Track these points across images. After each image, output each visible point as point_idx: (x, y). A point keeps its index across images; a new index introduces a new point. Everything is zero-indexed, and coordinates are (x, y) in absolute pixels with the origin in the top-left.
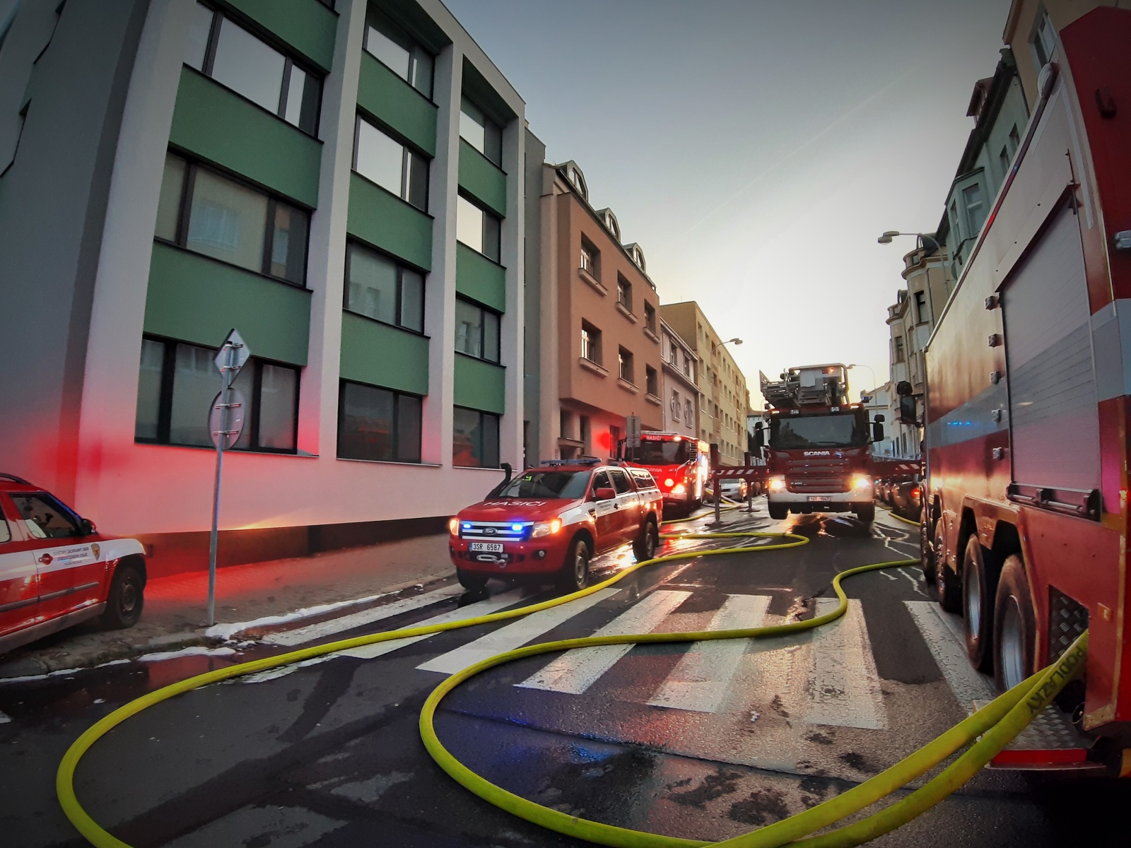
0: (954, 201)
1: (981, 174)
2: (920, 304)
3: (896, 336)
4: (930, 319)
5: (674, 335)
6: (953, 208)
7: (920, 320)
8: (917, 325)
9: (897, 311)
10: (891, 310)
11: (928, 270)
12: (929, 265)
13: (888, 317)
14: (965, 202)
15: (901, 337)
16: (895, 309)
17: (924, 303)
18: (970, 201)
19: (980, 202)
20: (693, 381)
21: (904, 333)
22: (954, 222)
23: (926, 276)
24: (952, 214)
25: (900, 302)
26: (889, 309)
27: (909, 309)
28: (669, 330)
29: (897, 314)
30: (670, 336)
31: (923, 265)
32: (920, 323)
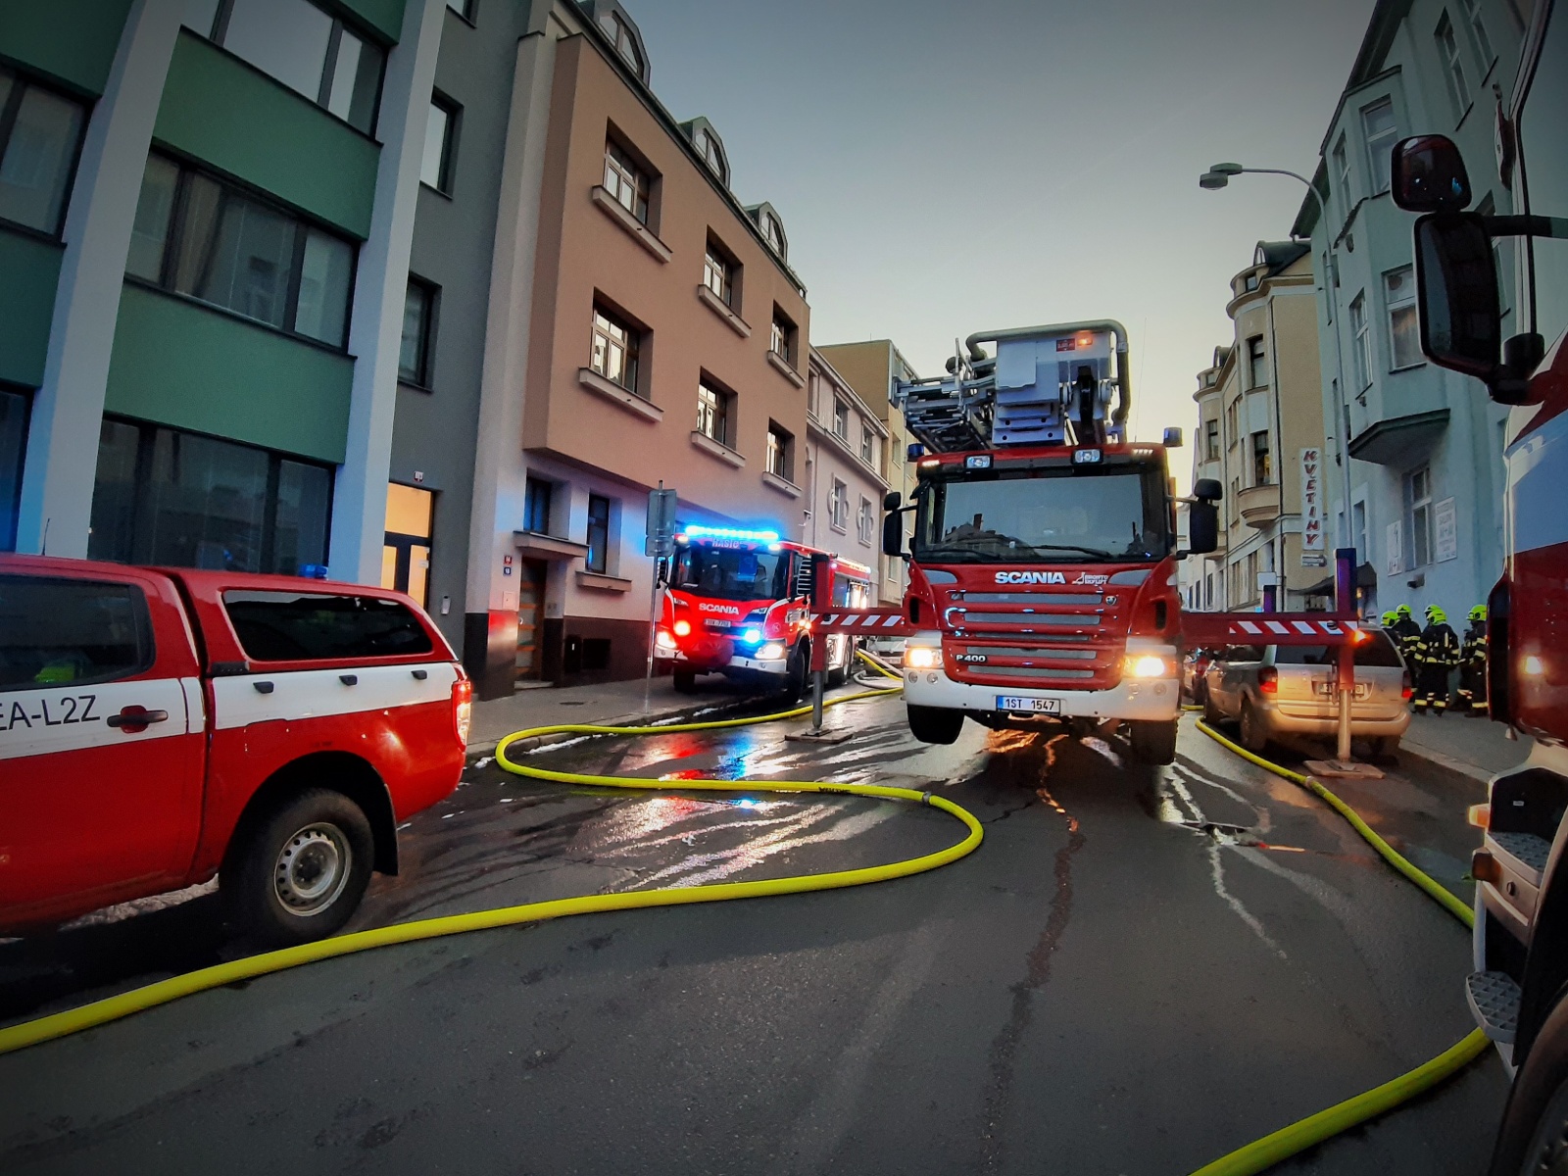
0: (1343, 134)
1: (1394, 78)
2: (1255, 357)
3: (1209, 419)
4: (1271, 382)
5: (841, 384)
6: (1339, 151)
7: (1254, 384)
8: (1248, 392)
9: (1213, 379)
10: (1203, 378)
11: (1271, 301)
12: (1274, 291)
13: (1196, 388)
14: (1364, 131)
15: (1216, 420)
16: (1210, 377)
17: (1262, 355)
18: (1372, 131)
19: (1393, 130)
20: (878, 471)
21: (1222, 415)
22: (1338, 176)
23: (1268, 310)
24: (1336, 164)
25: (1218, 365)
26: (1199, 378)
27: (1235, 368)
28: (830, 373)
29: (1213, 384)
30: (834, 385)
31: (1264, 292)
32: (1253, 389)
